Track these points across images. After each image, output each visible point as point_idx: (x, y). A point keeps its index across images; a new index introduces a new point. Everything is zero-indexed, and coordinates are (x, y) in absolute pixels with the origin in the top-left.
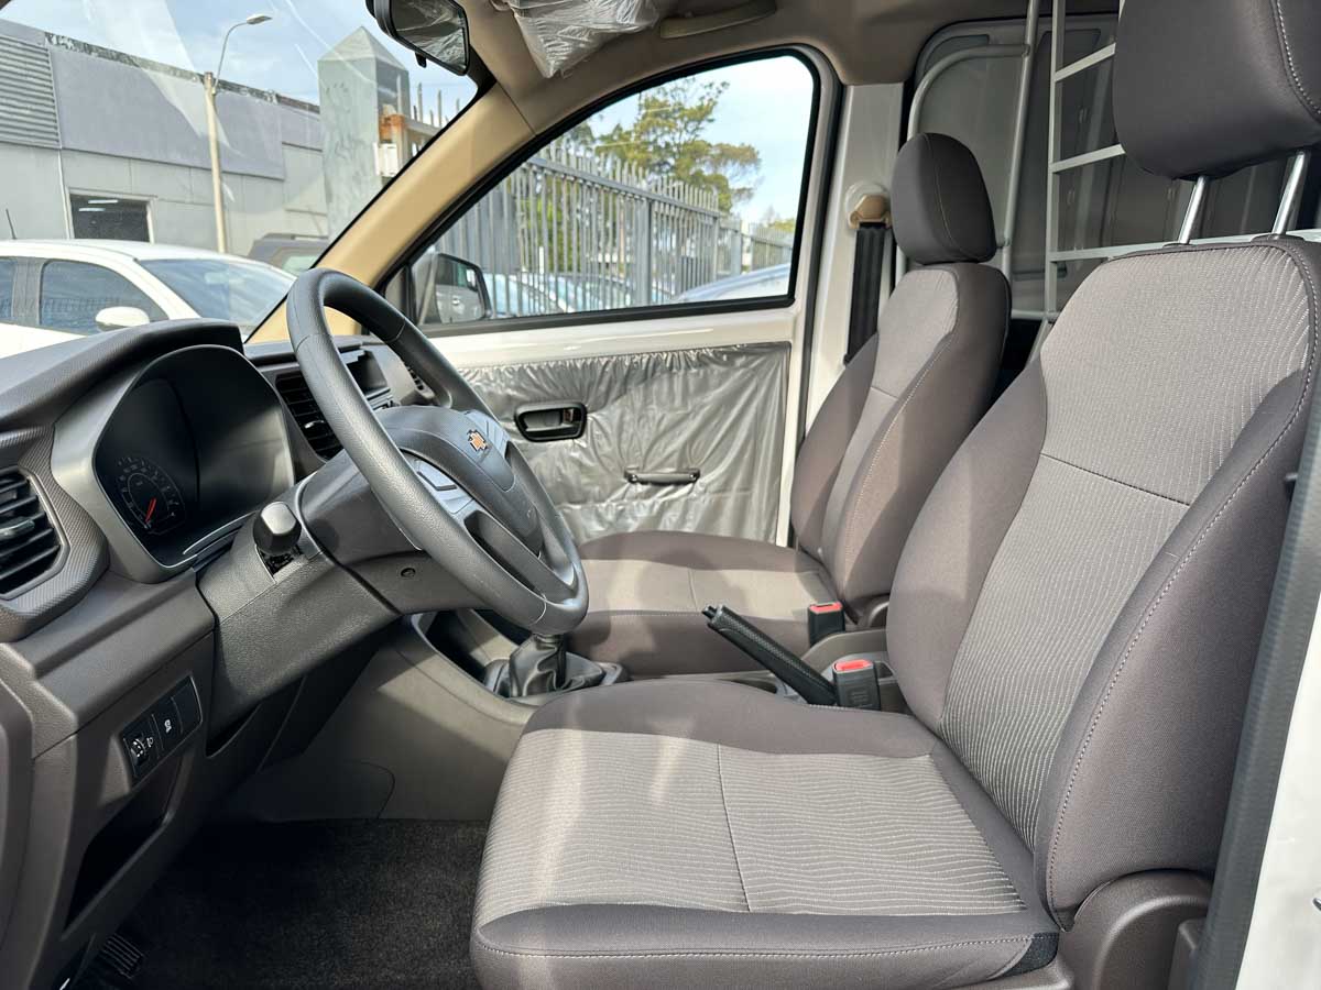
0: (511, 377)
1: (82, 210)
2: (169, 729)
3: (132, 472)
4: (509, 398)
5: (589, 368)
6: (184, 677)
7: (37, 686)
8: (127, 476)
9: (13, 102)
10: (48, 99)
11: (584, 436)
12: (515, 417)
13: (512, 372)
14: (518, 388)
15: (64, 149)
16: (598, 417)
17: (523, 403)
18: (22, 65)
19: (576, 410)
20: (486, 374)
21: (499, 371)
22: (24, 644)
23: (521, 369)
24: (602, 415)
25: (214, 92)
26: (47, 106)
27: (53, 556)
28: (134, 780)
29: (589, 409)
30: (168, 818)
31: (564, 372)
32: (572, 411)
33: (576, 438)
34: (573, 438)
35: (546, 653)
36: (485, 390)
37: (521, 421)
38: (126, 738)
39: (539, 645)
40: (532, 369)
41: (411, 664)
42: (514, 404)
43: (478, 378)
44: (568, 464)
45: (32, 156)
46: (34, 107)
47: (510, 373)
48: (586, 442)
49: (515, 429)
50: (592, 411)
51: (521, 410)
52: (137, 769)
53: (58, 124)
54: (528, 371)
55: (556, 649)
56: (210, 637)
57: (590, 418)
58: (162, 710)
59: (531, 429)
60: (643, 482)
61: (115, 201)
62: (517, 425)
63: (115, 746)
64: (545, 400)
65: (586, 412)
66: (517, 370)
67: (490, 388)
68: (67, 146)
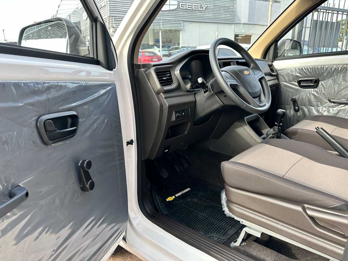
0: (298, 70)
1: (237, 38)
2: (183, 114)
3: (195, 78)
4: (297, 76)
5: (322, 68)
6: (188, 108)
7: (164, 100)
8: (193, 79)
9: (227, 14)
10: (233, 12)
11: (317, 88)
12: (298, 81)
13: (299, 69)
14: (300, 73)
15: (235, 23)
16: (322, 83)
17: (301, 78)
18: (230, 4)
19: (316, 80)
20: (292, 69)
21: (296, 69)
22: (164, 94)
23: (302, 69)
24: (323, 82)
25: (272, 4)
26: (233, 13)
27: (171, 84)
28: (176, 119)
29: (320, 80)
30: (186, 133)
31: (314, 69)
32: (314, 80)
33: (315, 88)
34: (314, 88)
35: (275, 132)
36: (291, 73)
37: (299, 82)
38: (176, 112)
39: (274, 130)
40: (305, 68)
41: (242, 126)
42: (298, 78)
43: (289, 70)
44: (311, 95)
45: (228, 26)
46: (231, 14)
47: (298, 69)
48: (318, 90)
49: (297, 84)
50: (321, 81)
51: (300, 79)
52: (177, 118)
53: (235, 18)
54: (304, 69)
55: (277, 132)
56: (194, 104)
57: (320, 83)
58: (183, 111)
59: (302, 85)
60: (334, 103)
61: (244, 35)
62: (298, 83)
63: (174, 113)
64: (308, 77)
65: (319, 81)
66: (300, 68)
67: (292, 73)
68: (236, 23)
